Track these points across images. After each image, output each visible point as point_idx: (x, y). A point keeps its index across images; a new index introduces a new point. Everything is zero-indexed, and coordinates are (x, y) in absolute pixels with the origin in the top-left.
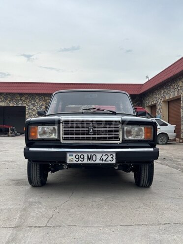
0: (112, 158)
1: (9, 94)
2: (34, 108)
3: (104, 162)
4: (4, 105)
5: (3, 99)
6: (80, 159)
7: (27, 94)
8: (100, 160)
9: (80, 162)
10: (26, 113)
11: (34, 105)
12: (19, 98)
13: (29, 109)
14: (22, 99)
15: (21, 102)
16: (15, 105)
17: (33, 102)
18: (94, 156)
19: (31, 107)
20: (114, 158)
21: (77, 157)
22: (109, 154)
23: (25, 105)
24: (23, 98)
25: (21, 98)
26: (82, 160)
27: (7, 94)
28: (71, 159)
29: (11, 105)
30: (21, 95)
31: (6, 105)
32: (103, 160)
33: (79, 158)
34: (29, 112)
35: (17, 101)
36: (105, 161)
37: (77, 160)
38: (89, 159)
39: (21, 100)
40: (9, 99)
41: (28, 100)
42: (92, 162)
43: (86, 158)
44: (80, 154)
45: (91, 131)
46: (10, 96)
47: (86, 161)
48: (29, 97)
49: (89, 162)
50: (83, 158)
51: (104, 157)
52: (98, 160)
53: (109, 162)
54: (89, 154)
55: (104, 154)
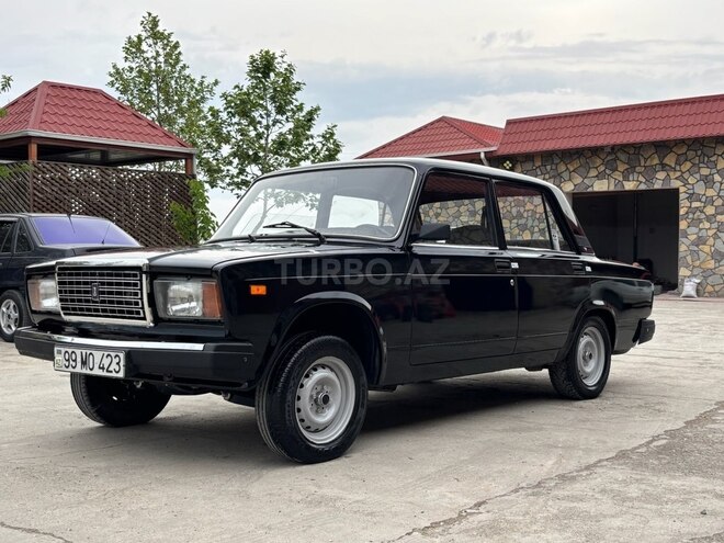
0: (118, 364)
1: (623, 147)
2: (710, 192)
3: (105, 374)
4: (605, 189)
5: (602, 168)
6: (71, 362)
7: (683, 141)
8: (100, 368)
9: (71, 370)
10: (682, 212)
11: (708, 181)
12: (656, 161)
13: (692, 197)
14: (666, 161)
15: (661, 175)
16: (643, 187)
17: (705, 171)
18: (91, 358)
19: (700, 189)
20: (122, 363)
21: (67, 356)
22: (113, 354)
23: (675, 184)
24: (670, 160)
25: (661, 159)
26: (74, 364)
27: (615, 149)
28: (58, 360)
29: (629, 186)
30: (662, 147)
31: (612, 188)
32: (103, 368)
33: (69, 360)
34: (691, 210)
35: (650, 173)
36: (108, 371)
37: (67, 364)
38: (84, 363)
39: (664, 166)
40: (622, 167)
41: (688, 165)
42: (88, 372)
43: (79, 359)
44: (70, 351)
45: (95, 294)
46: (623, 157)
47: (79, 369)
48: (691, 154)
49: (84, 371)
50: (75, 361)
51: (106, 362)
52: (96, 366)
53: (114, 375)
54: (84, 352)
55: (106, 353)
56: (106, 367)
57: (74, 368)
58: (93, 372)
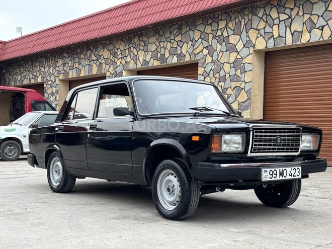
0: (299, 172)
3: (293, 177)
6: (274, 175)
8: (290, 175)
9: (273, 179)
18: (285, 171)
20: (300, 172)
21: (271, 173)
22: (296, 168)
26: (275, 176)
28: (266, 175)
32: (291, 175)
33: (272, 175)
36: (294, 176)
37: (271, 176)
38: (281, 174)
42: (284, 178)
43: (278, 173)
44: (273, 170)
45: (279, 141)
47: (278, 178)
49: (281, 178)
50: (276, 174)
51: (293, 172)
52: (288, 175)
53: (297, 177)
54: (281, 169)
55: (293, 168)
56: (293, 174)
57: (275, 178)
58: (287, 178)
